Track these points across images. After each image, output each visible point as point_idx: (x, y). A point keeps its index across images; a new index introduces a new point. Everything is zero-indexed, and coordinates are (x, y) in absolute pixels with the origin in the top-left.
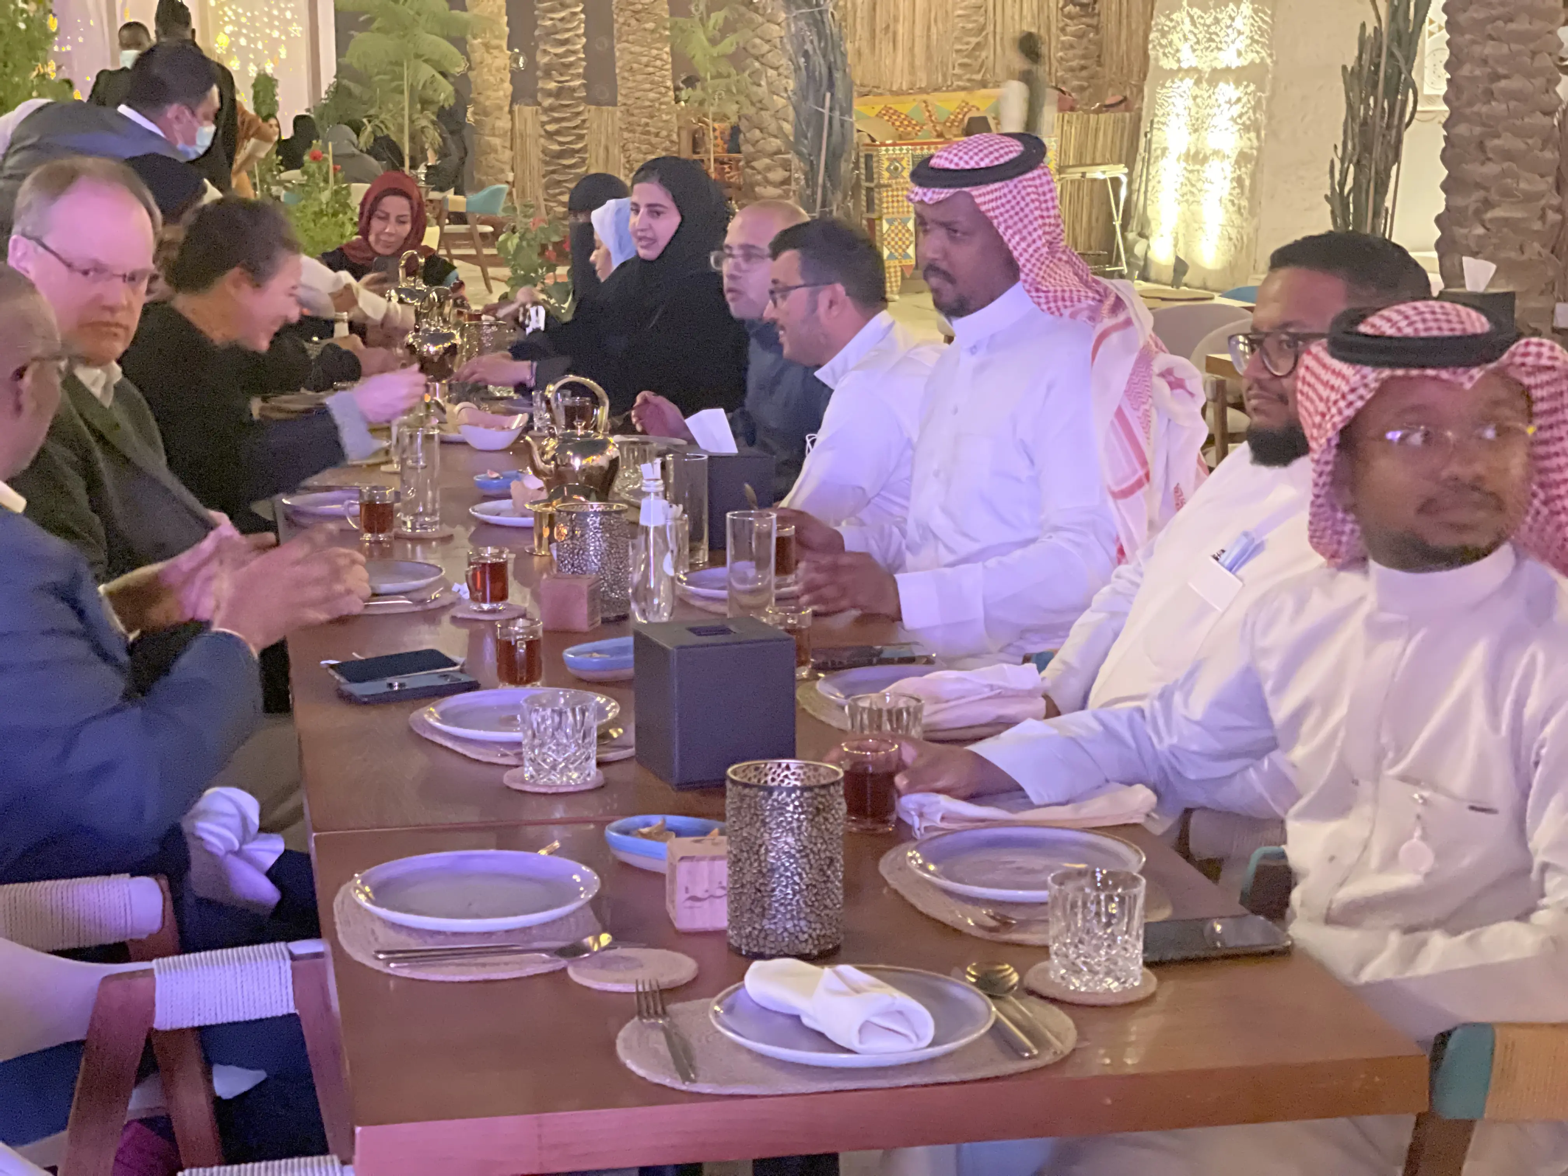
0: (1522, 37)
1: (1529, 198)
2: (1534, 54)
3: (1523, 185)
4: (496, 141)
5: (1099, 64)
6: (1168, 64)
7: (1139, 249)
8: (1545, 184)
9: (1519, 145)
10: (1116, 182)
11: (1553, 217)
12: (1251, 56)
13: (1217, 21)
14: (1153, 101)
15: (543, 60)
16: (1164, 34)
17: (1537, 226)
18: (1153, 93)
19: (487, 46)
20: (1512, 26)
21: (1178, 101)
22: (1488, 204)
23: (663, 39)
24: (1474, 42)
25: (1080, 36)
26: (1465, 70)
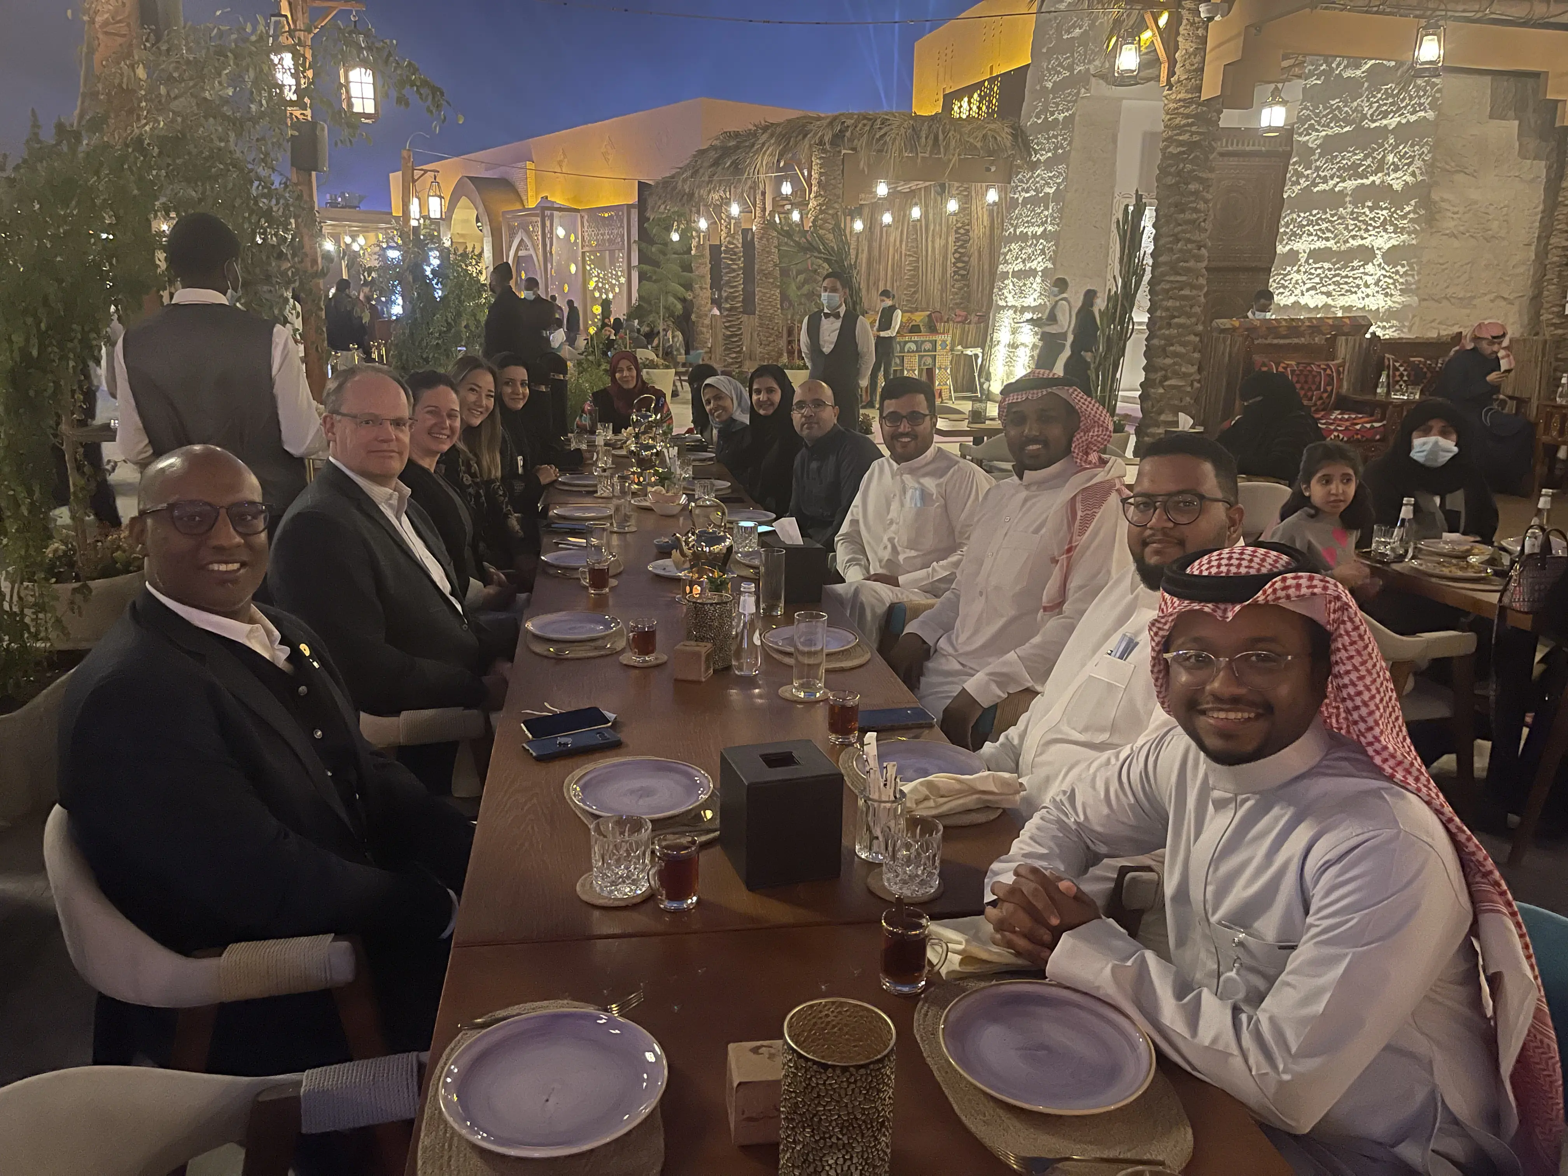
0: (1185, 298)
1: (1185, 376)
2: (1191, 307)
3: (1183, 369)
4: (704, 330)
5: (969, 302)
6: (1002, 303)
7: (985, 386)
8: (1193, 369)
9: (1182, 350)
10: (976, 356)
11: (1197, 385)
12: (1040, 301)
13: (1025, 285)
14: (994, 319)
15: (724, 294)
16: (1000, 290)
17: (1189, 389)
18: (994, 316)
19: (701, 288)
20: (1183, 292)
21: (1005, 320)
22: (1166, 378)
23: (778, 287)
24: (1162, 300)
25: (960, 289)
26: (1158, 313)
